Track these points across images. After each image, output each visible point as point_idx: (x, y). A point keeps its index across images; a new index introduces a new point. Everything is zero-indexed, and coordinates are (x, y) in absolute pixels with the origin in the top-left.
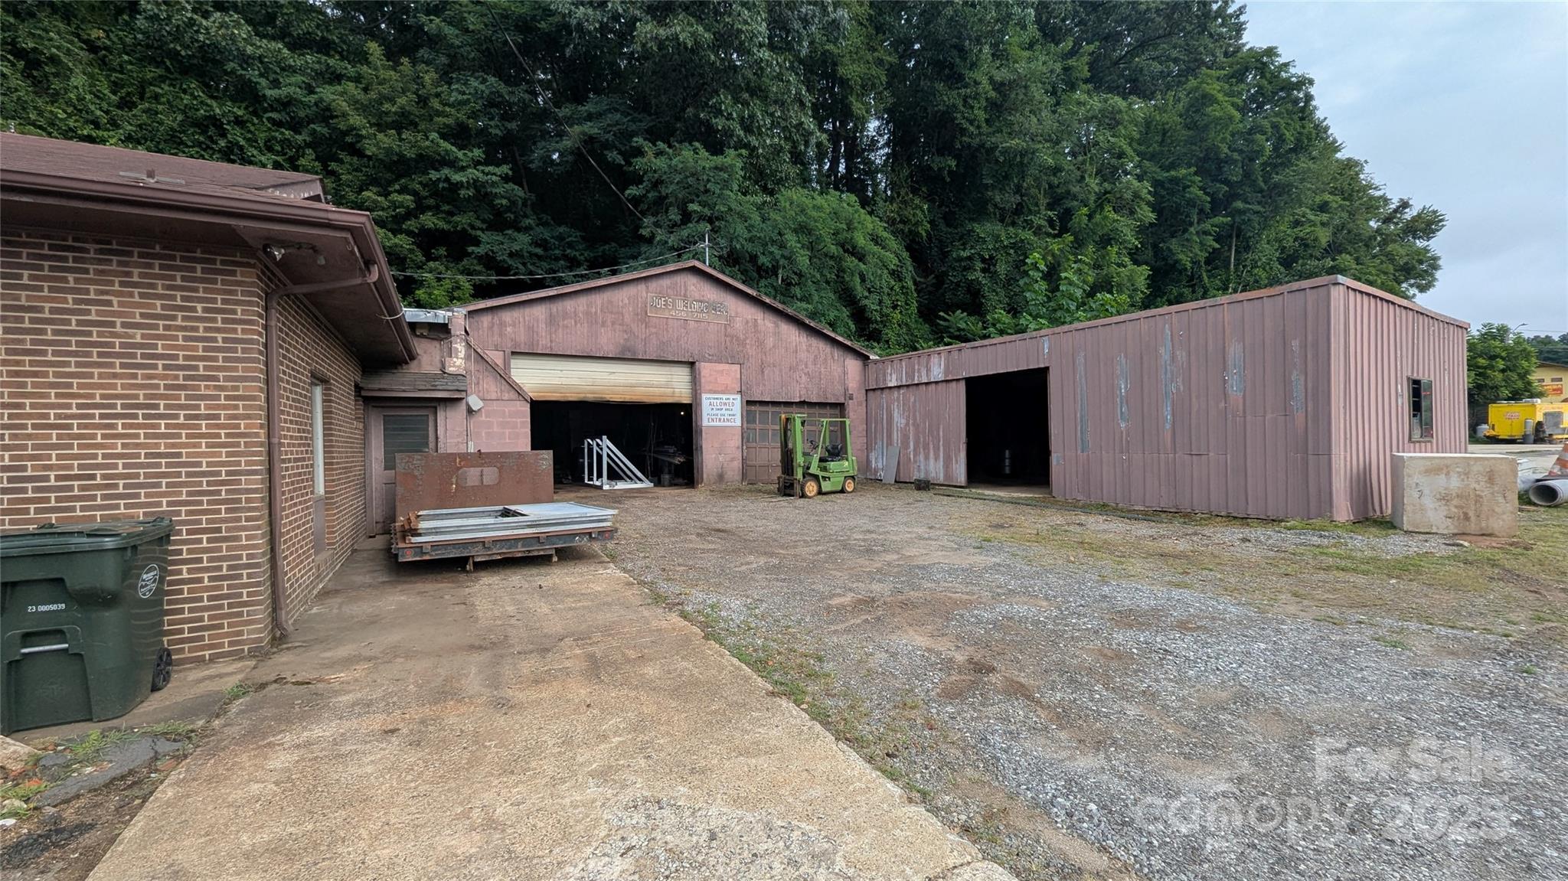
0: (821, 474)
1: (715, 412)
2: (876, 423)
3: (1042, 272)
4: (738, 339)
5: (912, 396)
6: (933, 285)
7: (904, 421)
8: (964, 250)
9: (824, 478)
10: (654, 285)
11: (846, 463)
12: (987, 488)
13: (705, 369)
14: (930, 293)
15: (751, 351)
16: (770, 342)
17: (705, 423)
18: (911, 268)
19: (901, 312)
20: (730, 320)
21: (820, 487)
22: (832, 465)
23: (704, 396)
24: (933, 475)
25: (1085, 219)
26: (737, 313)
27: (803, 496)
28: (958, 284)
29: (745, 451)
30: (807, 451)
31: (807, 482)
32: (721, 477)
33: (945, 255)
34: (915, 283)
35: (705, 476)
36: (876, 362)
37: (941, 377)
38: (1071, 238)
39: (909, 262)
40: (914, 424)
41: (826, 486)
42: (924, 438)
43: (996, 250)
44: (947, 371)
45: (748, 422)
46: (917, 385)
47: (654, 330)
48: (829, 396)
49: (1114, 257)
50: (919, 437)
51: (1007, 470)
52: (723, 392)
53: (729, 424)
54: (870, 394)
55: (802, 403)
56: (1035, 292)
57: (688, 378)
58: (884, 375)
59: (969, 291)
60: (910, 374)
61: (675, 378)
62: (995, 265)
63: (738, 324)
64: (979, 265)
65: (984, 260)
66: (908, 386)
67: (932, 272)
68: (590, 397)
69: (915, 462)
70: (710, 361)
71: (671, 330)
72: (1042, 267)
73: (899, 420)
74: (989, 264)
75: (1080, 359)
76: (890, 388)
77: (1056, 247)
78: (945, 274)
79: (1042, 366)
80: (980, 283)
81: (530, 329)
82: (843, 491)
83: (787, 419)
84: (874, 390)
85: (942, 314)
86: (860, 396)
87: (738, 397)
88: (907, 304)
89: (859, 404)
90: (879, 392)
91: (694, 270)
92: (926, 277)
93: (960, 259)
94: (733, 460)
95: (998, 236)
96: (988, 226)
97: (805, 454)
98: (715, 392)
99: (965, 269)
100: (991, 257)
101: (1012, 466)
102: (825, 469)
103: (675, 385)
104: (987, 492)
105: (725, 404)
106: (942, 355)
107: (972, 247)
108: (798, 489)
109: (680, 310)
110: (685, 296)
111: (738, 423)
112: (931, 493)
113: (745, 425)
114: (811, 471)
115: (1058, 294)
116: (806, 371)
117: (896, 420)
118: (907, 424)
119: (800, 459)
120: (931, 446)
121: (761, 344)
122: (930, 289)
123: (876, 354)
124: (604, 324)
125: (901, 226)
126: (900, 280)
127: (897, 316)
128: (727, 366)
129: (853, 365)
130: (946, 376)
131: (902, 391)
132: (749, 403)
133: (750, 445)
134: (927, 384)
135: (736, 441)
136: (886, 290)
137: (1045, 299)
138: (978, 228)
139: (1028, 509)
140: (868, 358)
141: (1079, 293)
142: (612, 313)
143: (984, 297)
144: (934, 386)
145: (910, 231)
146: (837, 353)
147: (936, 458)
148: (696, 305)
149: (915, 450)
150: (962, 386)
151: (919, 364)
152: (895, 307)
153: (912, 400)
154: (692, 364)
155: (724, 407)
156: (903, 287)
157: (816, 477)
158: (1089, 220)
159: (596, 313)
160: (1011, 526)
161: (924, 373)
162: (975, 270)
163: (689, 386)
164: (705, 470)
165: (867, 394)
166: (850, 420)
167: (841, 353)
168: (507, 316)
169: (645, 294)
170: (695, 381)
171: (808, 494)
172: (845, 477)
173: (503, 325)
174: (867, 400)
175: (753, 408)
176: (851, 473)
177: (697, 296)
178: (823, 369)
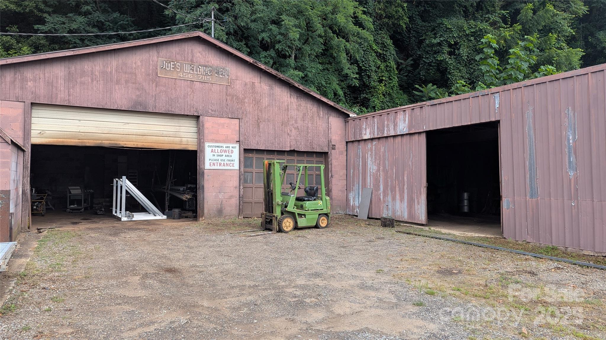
0: (297, 211)
1: (216, 158)
2: (354, 169)
3: (495, 49)
4: (238, 98)
5: (382, 146)
6: (412, 65)
7: (375, 168)
8: (435, 39)
9: (300, 215)
10: (165, 51)
11: (320, 202)
12: (444, 226)
13: (208, 122)
14: (409, 72)
15: (249, 108)
16: (265, 101)
17: (207, 166)
18: (394, 52)
19: (385, 85)
20: (231, 82)
21: (296, 222)
22: (308, 204)
23: (207, 144)
24: (399, 213)
25: (530, 13)
26: (237, 77)
27: (280, 230)
28: (430, 64)
29: (242, 191)
30: (287, 191)
31: (284, 219)
32: (220, 212)
33: (421, 42)
34: (398, 64)
35: (206, 211)
36: (354, 119)
37: (406, 131)
38: (520, 27)
39: (392, 49)
40: (384, 171)
41: (302, 222)
42: (392, 181)
43: (460, 37)
44: (410, 126)
45: (245, 166)
46: (387, 137)
47: (163, 89)
48: (315, 146)
49: (553, 41)
50: (387, 182)
51: (466, 209)
52: (224, 141)
53: (229, 168)
54: (350, 145)
55: (292, 152)
56: (489, 65)
57: (195, 130)
58: (361, 130)
59: (438, 70)
60: (381, 129)
61: (183, 129)
62: (458, 49)
63: (238, 86)
64: (446, 49)
65: (450, 46)
66: (379, 138)
67: (412, 56)
68: (106, 143)
69: (384, 201)
70: (212, 116)
71: (178, 89)
72: (495, 45)
73: (372, 167)
74: (454, 48)
75: (529, 114)
76: (365, 140)
77: (507, 34)
78: (420, 57)
79: (493, 119)
80: (447, 63)
81: (50, 84)
82: (317, 227)
83: (270, 164)
84: (353, 142)
85: (417, 86)
86: (341, 146)
87: (237, 146)
88: (390, 79)
89: (341, 153)
90: (356, 144)
91: (199, 39)
92: (405, 60)
93: (433, 45)
94: (231, 197)
95: (462, 27)
96: (454, 20)
97: (283, 194)
98: (217, 141)
99: (435, 53)
100: (456, 43)
101: (470, 206)
102: (302, 207)
103: (182, 134)
104: (444, 231)
105: (225, 151)
106: (407, 112)
107: (441, 36)
108: (275, 225)
109: (187, 73)
110: (192, 61)
111: (237, 167)
112: (393, 231)
113: (242, 169)
114: (289, 209)
115: (508, 67)
116: (296, 126)
117: (369, 166)
118: (378, 170)
119: (278, 199)
120: (397, 189)
121: (257, 102)
122: (409, 68)
123: (355, 112)
124: (118, 82)
125: (386, 20)
126: (385, 61)
127: (382, 88)
128: (227, 121)
129: (335, 122)
130: (409, 129)
131: (374, 143)
132: (246, 150)
133: (246, 185)
134: (394, 136)
135: (235, 182)
136: (374, 68)
137: (498, 71)
138: (446, 21)
139: (478, 251)
140: (348, 116)
141: (525, 66)
142: (126, 73)
143: (450, 73)
144: (400, 138)
145: (394, 24)
146: (322, 112)
147: (402, 200)
148: (202, 69)
149: (384, 192)
150: (423, 139)
151: (388, 121)
152: (381, 81)
153: (382, 150)
154: (198, 117)
155: (224, 154)
156: (387, 66)
157: (292, 214)
158: (534, 14)
159: (111, 73)
160: (460, 272)
161: (392, 127)
162: (443, 53)
163: (195, 136)
164: (206, 206)
165: (347, 145)
166: (333, 166)
167: (326, 111)
168: (29, 73)
169: (155, 58)
170: (200, 132)
171: (285, 229)
172: (319, 214)
173: (24, 80)
174: (347, 150)
175: (251, 155)
176: (325, 211)
177: (202, 62)
178: (310, 125)
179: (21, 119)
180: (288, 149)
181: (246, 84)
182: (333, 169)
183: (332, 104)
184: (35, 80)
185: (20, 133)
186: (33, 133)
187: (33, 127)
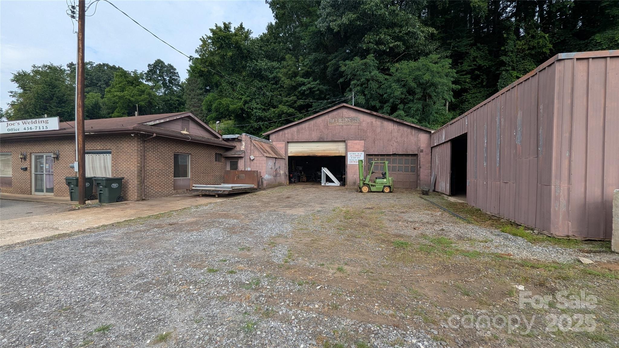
0: (370, 183)
1: (353, 159)
2: (433, 163)
4: (364, 130)
5: (439, 150)
9: (373, 186)
10: (331, 115)
11: (385, 180)
13: (350, 143)
15: (370, 134)
16: (378, 130)
17: (349, 163)
20: (360, 123)
21: (370, 189)
22: (378, 181)
23: (349, 153)
24: (443, 189)
26: (364, 121)
27: (362, 192)
31: (363, 187)
32: (354, 183)
35: (348, 183)
36: (434, 133)
37: (444, 140)
40: (440, 163)
41: (373, 189)
44: (446, 137)
47: (330, 131)
48: (409, 151)
50: (441, 170)
52: (357, 151)
55: (395, 155)
57: (344, 147)
58: (434, 140)
60: (439, 139)
61: (340, 147)
63: (364, 124)
66: (439, 145)
68: (311, 155)
69: (440, 182)
70: (351, 140)
71: (336, 130)
73: (437, 162)
76: (436, 146)
79: (466, 132)
81: (292, 134)
82: (383, 192)
84: (433, 147)
86: (427, 150)
87: (363, 153)
89: (427, 154)
91: (344, 107)
98: (353, 151)
102: (374, 182)
103: (340, 149)
105: (357, 156)
106: (445, 129)
109: (340, 122)
110: (342, 117)
113: (365, 164)
114: (366, 182)
116: (397, 141)
120: (443, 175)
121: (374, 131)
123: (434, 130)
124: (314, 130)
128: (358, 141)
129: (423, 137)
132: (367, 155)
140: (430, 132)
142: (316, 126)
144: (443, 145)
146: (414, 132)
147: (444, 180)
148: (347, 119)
149: (440, 176)
150: (449, 145)
151: (440, 134)
153: (440, 152)
154: (345, 141)
157: (368, 185)
159: (311, 127)
163: (345, 149)
164: (348, 180)
165: (432, 149)
166: (421, 162)
167: (416, 131)
168: (286, 131)
169: (327, 118)
170: (346, 148)
171: (364, 191)
172: (384, 186)
173: (285, 134)
174: (431, 152)
175: (371, 157)
176: (388, 184)
177: (347, 116)
178: (406, 140)
179: (284, 147)
180: (391, 153)
181: (368, 123)
182: (421, 163)
183: (419, 127)
184: (288, 134)
185: (284, 152)
186: (289, 152)
187: (289, 150)
